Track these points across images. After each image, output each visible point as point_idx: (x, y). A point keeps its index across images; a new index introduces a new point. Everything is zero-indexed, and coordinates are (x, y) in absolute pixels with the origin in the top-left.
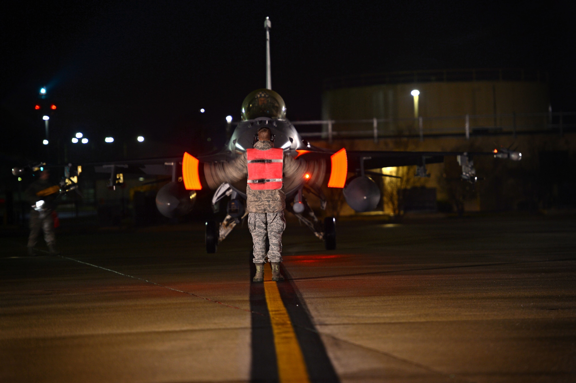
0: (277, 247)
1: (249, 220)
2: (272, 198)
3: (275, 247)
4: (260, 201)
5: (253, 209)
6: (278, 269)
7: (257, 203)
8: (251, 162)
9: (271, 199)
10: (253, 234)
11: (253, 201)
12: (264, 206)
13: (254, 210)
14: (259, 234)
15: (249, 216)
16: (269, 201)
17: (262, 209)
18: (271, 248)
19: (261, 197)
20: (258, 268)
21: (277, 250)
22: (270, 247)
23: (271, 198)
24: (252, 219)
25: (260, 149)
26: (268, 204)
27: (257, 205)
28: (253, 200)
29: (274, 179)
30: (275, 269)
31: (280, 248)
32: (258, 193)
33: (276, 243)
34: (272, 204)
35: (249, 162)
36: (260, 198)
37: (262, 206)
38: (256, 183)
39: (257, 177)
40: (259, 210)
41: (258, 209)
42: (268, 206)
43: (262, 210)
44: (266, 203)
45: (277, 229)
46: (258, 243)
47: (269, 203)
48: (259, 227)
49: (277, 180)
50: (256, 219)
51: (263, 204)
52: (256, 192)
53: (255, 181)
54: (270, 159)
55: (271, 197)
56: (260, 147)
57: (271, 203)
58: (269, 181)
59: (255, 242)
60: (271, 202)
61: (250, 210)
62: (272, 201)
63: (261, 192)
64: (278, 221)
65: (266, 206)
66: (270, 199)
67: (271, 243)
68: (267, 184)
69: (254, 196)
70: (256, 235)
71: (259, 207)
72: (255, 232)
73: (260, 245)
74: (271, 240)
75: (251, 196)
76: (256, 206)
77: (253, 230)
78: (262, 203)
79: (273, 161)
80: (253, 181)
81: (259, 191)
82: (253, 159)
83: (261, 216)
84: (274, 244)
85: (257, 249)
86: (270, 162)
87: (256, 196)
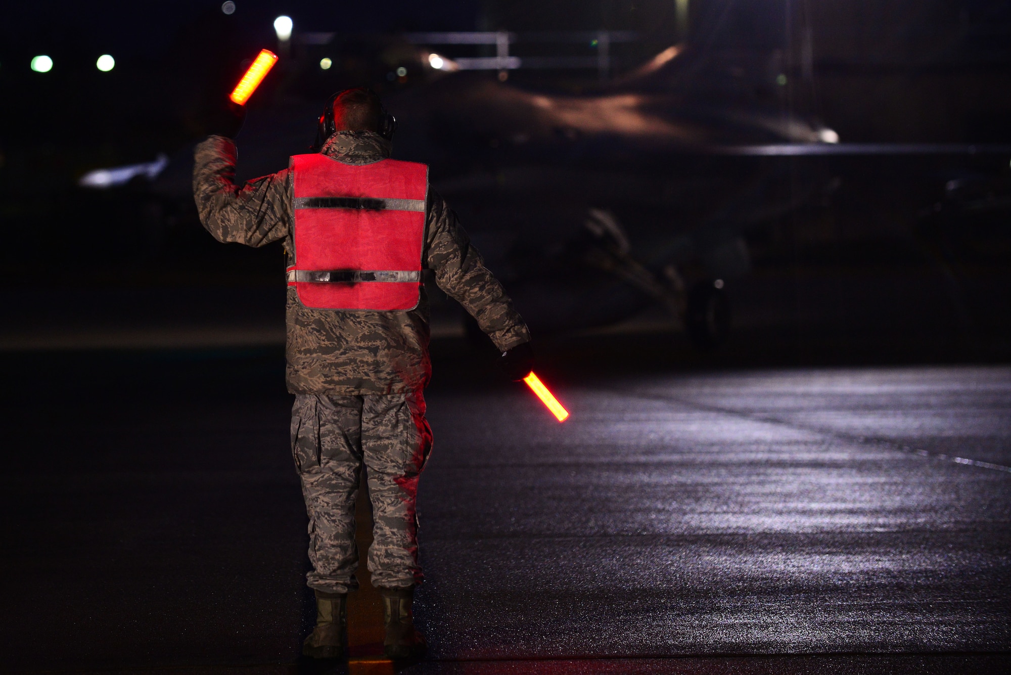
0: (401, 532)
1: (294, 427)
2: (386, 339)
3: (395, 530)
4: (342, 350)
5: (314, 379)
6: (406, 614)
7: (330, 358)
8: (306, 204)
9: (384, 341)
10: (308, 479)
11: (315, 351)
12: (358, 367)
13: (318, 383)
14: (334, 482)
15: (297, 410)
16: (374, 350)
17: (349, 379)
18: (381, 535)
19: (344, 334)
20: (326, 608)
21: (402, 540)
22: (375, 530)
23: (381, 339)
24: (309, 424)
25: (342, 159)
26: (370, 359)
27: (331, 364)
28: (313, 346)
29: (390, 273)
30: (395, 612)
31: (411, 534)
32: (333, 318)
33: (397, 515)
34: (385, 359)
35: (299, 203)
36: (340, 338)
37: (349, 367)
38: (324, 283)
39: (328, 261)
40: (339, 383)
41: (336, 378)
42: (371, 368)
43: (348, 382)
44: (364, 355)
45: (400, 461)
46: (328, 514)
47: (375, 355)
48: (334, 455)
49: (403, 276)
50: (324, 425)
51: (354, 361)
52: (327, 316)
53: (320, 276)
54: (381, 199)
55: (383, 335)
56: (344, 151)
57: (382, 356)
58: (370, 277)
59: (318, 509)
60: (382, 353)
61: (302, 384)
62: (386, 351)
63: (344, 314)
64: (405, 435)
65: (366, 367)
66: (378, 343)
67: (381, 518)
68: (366, 290)
69: (318, 331)
70: (322, 484)
71: (339, 373)
72: (316, 473)
73: (334, 521)
74: (381, 504)
75: (304, 331)
76: (324, 367)
77: (313, 464)
78: (350, 355)
79: (392, 204)
80: (312, 276)
81: (337, 313)
82: (315, 193)
83: (344, 412)
84: (390, 522)
85: (324, 537)
86: (375, 206)
87: (326, 330)
